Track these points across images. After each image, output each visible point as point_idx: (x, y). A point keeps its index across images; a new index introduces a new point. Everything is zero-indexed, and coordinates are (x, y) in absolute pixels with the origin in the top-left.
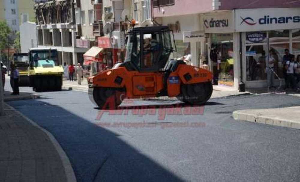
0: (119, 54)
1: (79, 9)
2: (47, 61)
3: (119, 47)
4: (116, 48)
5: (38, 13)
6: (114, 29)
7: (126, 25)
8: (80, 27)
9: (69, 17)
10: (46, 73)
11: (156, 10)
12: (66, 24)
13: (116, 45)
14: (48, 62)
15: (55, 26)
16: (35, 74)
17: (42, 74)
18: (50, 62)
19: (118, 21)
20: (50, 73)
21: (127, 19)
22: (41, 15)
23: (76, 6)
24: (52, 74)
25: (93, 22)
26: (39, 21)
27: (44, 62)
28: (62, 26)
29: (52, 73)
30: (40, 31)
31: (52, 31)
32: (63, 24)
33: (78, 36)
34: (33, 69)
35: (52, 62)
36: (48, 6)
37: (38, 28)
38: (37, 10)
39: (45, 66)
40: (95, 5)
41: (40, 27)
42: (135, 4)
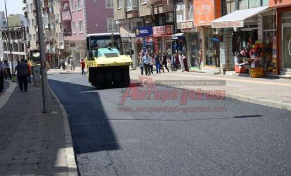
0: (50, 56)
1: (28, 33)
2: (109, 49)
3: (50, 53)
4: (48, 53)
5: (3, 34)
6: (47, 44)
7: (53, 42)
8: (29, 42)
9: (22, 37)
10: (110, 64)
11: (65, 37)
12: (21, 40)
13: (48, 51)
14: (112, 50)
15: (14, 41)
16: (96, 66)
17: (105, 66)
18: (114, 51)
19: (49, 40)
20: (115, 64)
21: (53, 40)
22: (5, 35)
23: (26, 32)
24: (118, 65)
25: (36, 40)
26: (4, 38)
27: (107, 51)
28: (18, 41)
29: (119, 63)
30: (5, 44)
31: (12, 43)
32: (19, 40)
33: (28, 46)
34: (93, 60)
35: (115, 50)
36: (10, 30)
37: (3, 42)
38: (2, 32)
39: (108, 55)
40: (37, 32)
41: (5, 41)
42: (57, 34)
